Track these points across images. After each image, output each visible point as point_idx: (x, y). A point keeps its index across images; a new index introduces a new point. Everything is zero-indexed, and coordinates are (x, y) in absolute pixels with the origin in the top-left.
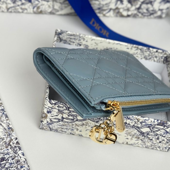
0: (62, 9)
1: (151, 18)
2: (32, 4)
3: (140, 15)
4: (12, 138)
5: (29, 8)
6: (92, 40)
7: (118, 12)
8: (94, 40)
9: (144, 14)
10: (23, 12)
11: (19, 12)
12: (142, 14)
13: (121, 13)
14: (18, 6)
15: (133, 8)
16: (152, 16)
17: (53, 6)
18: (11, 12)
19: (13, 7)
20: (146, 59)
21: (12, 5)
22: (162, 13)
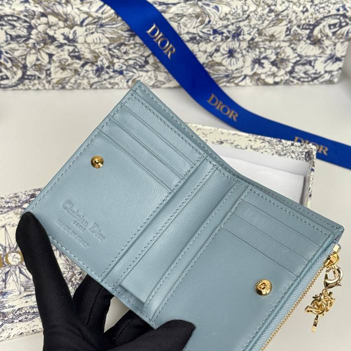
0: (169, 81)
1: (315, 84)
2: (125, 76)
3: (295, 81)
4: (75, 272)
5: (121, 81)
6: (198, 130)
7: (259, 79)
8: (201, 129)
9: (302, 80)
10: (112, 88)
11: (107, 88)
12: (299, 80)
13: (264, 80)
14: (105, 80)
15: (282, 72)
16: (315, 81)
17: (156, 77)
18: (96, 88)
19: (98, 82)
20: (280, 155)
21: (96, 79)
22: (332, 76)
